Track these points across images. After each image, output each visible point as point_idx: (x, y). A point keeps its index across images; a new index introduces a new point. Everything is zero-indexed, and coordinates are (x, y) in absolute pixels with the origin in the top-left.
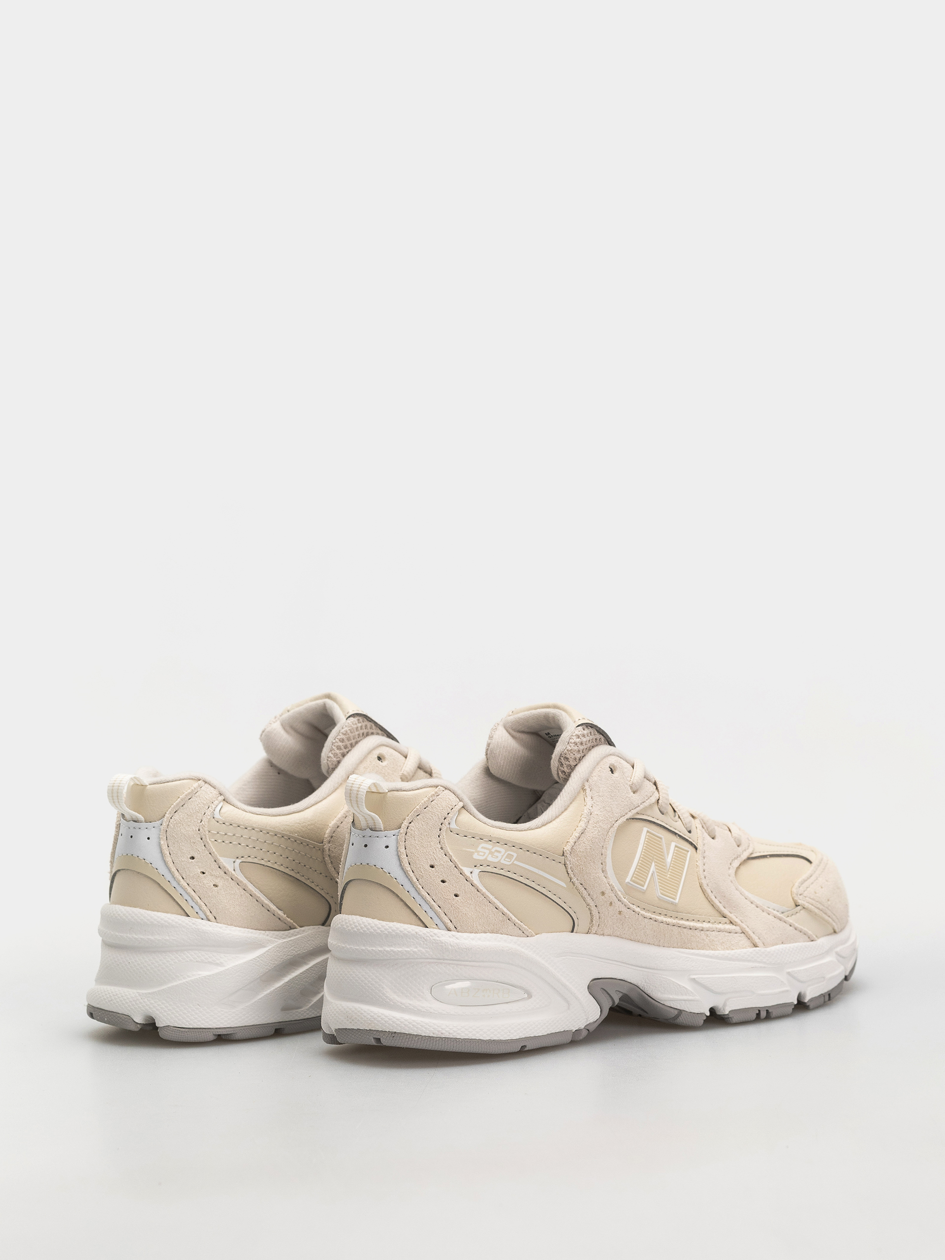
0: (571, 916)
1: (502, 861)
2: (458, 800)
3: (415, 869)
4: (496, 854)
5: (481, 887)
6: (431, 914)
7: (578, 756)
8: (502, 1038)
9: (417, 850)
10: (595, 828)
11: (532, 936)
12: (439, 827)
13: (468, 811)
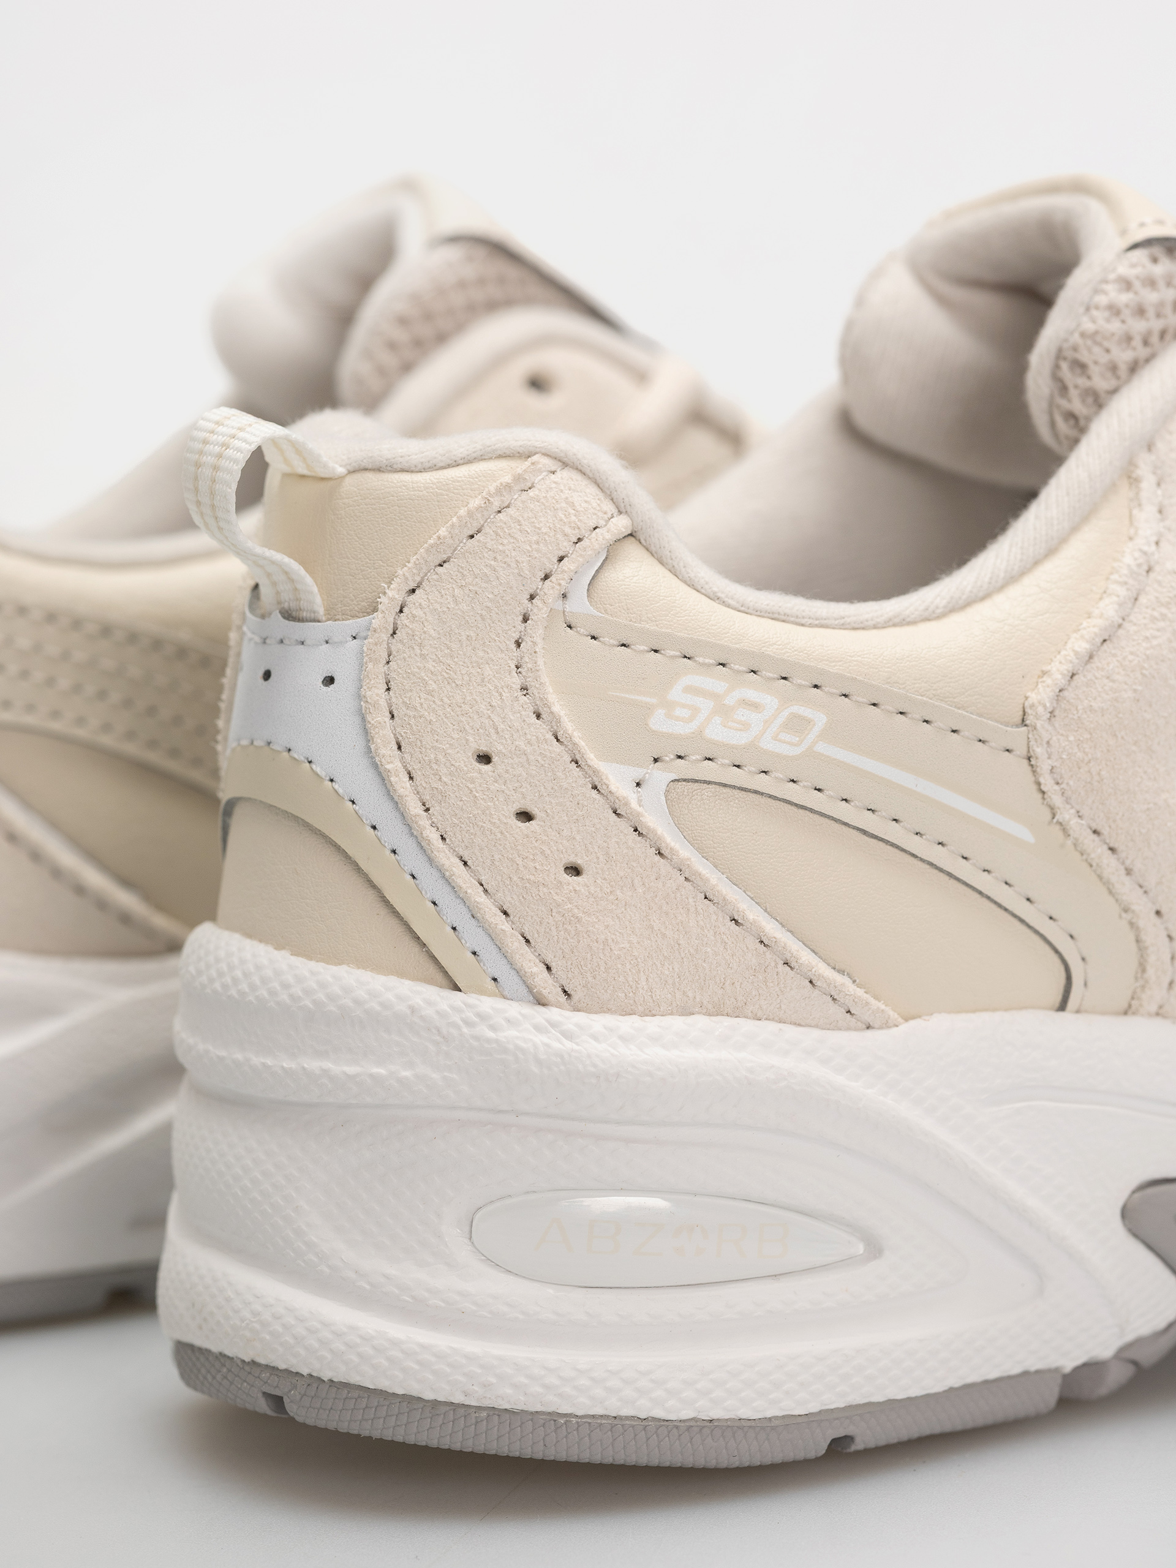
0: (1056, 951)
1: (768, 744)
2: (609, 507)
3: (417, 766)
4: (742, 714)
5: (671, 840)
6: (473, 937)
7: (1123, 356)
8: (745, 1413)
9: (430, 693)
10: (1162, 624)
11: (887, 1025)
12: (519, 611)
13: (653, 549)
